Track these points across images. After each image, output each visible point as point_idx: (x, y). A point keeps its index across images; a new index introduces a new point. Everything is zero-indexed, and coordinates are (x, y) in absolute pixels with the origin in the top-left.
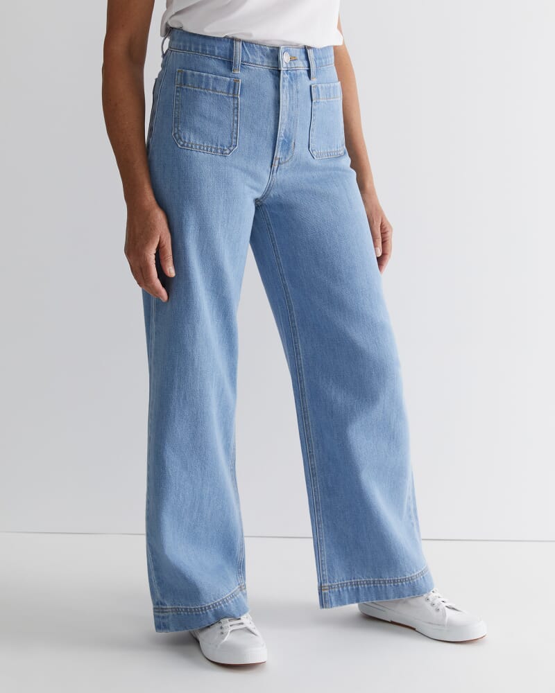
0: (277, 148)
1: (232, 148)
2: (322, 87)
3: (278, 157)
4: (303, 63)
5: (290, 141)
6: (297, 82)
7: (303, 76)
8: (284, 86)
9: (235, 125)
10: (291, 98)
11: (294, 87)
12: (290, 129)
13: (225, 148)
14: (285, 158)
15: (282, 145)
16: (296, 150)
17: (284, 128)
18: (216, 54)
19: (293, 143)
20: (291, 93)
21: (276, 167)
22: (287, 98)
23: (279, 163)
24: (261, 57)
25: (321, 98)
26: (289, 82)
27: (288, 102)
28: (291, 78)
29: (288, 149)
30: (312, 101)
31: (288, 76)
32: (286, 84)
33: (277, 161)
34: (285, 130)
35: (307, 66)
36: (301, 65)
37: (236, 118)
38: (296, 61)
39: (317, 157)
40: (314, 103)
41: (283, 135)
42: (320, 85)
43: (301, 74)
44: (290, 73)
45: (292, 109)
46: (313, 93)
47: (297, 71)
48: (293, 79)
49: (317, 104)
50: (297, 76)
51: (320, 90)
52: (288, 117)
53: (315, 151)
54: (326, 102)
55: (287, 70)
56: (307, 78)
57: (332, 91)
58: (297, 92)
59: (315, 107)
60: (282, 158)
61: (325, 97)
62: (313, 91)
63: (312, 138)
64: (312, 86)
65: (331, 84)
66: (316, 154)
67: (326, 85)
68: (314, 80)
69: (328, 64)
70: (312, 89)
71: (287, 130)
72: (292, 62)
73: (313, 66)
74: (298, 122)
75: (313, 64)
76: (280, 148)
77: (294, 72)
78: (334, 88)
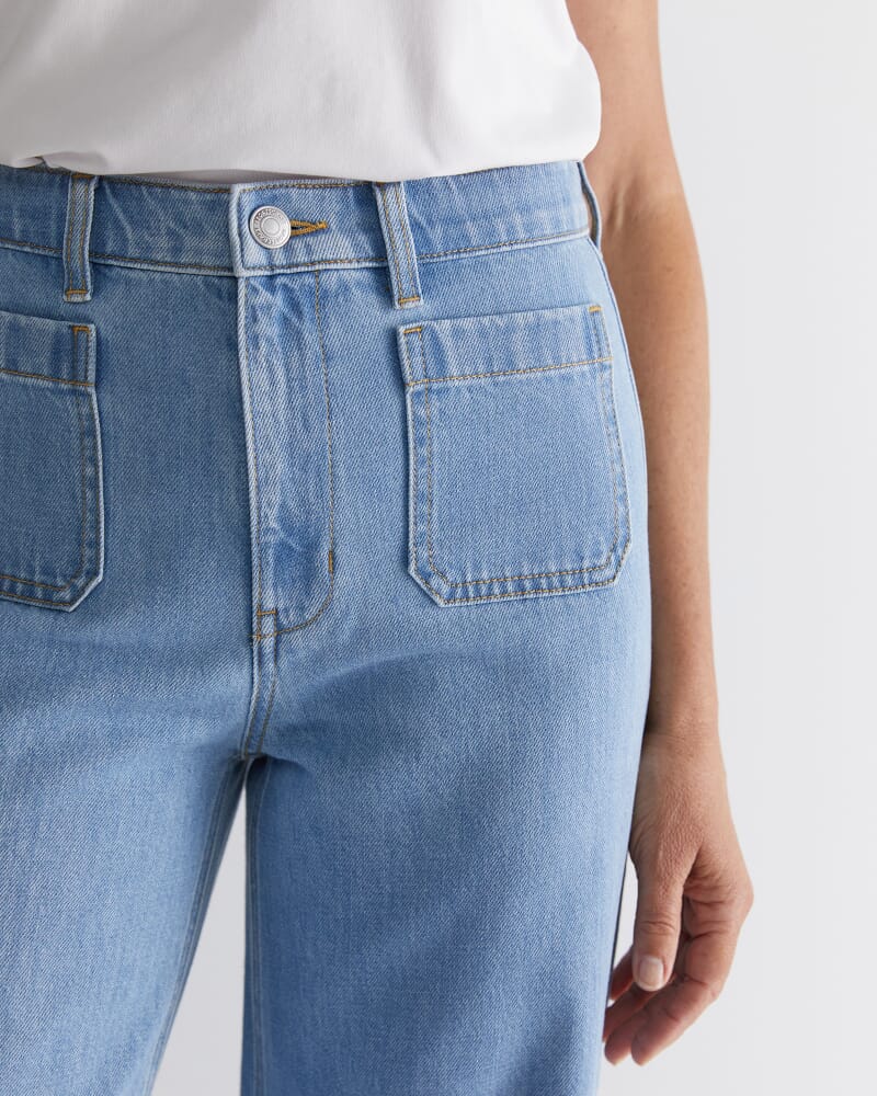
0: (256, 585)
1: (80, 582)
2: (457, 333)
3: (270, 604)
4: (356, 246)
5: (311, 547)
6: (322, 324)
7: (357, 293)
8: (254, 340)
9: (89, 495)
10: (296, 384)
11: (310, 337)
12: (303, 502)
13: (59, 582)
14: (302, 609)
15: (278, 560)
16: (343, 579)
17: (277, 499)
18: (17, 236)
19: (324, 553)
20: (295, 364)
21: (269, 643)
22: (273, 383)
23: (280, 630)
24: (171, 233)
25: (453, 370)
26: (285, 321)
27: (281, 400)
28: (294, 305)
29: (309, 576)
30: (401, 384)
31: (279, 301)
32: (269, 329)
33: (268, 626)
34: (283, 506)
35: (371, 253)
36: (343, 252)
37: (89, 471)
38: (322, 237)
39: (451, 598)
40: (418, 394)
41: (274, 525)
42: (447, 323)
43: (344, 288)
44: (285, 286)
45: (306, 427)
46: (404, 355)
47: (324, 277)
48: (306, 309)
49: (435, 397)
50: (325, 294)
51: (447, 342)
52: (291, 456)
53: (443, 575)
54: (491, 389)
55: (272, 277)
56: (373, 299)
57: (519, 343)
58: (327, 358)
59: (422, 412)
60: (286, 610)
61: (481, 368)
62: (409, 350)
63: (422, 528)
64: (402, 330)
65: (519, 317)
66: (445, 589)
67: (486, 321)
68: (410, 305)
69: (504, 238)
70: (402, 340)
71: (292, 504)
72: (299, 245)
73: (401, 253)
74: (341, 472)
75: (399, 244)
76: (269, 574)
77: (309, 280)
78: (535, 329)
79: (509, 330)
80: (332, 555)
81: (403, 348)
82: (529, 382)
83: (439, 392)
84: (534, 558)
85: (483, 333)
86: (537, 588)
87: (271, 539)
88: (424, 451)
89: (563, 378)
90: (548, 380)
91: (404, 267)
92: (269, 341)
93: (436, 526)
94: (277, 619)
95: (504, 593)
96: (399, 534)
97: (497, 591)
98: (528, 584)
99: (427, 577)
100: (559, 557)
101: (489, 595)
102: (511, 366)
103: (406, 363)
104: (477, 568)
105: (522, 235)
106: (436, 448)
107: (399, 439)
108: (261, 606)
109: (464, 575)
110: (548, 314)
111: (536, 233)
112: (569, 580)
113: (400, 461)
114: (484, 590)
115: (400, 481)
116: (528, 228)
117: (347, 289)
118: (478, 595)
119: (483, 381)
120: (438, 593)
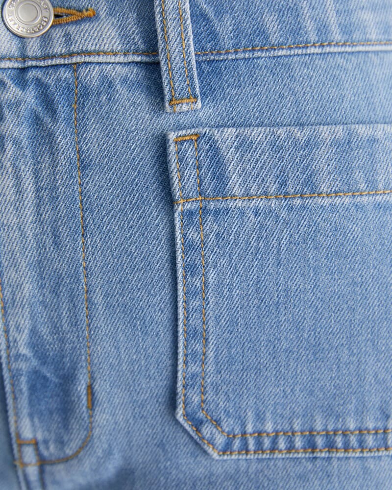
0: (11, 413)
2: (243, 144)
3: (27, 433)
4: (125, 37)
5: (67, 379)
6: (79, 127)
7: (122, 91)
11: (64, 139)
12: (56, 329)
14: (61, 442)
15: (32, 389)
16: (102, 417)
17: (26, 324)
19: (81, 388)
20: (45, 171)
21: (33, 471)
22: (19, 192)
23: (43, 463)
25: (236, 187)
26: (37, 121)
28: (48, 104)
29: (66, 410)
30: (169, 201)
31: (30, 97)
33: (29, 454)
34: (34, 332)
35: (141, 46)
36: (108, 43)
38: (86, 26)
39: (227, 449)
40: (189, 214)
41: (24, 350)
42: (230, 132)
43: (108, 84)
44: (38, 81)
45: (57, 243)
46: (174, 166)
47: (83, 71)
48: (61, 108)
49: (210, 218)
50: (86, 92)
51: (230, 155)
52: (40, 275)
53: (218, 423)
54: (283, 213)
55: (24, 70)
56: (142, 98)
57: (323, 159)
58: (84, 165)
59: (194, 236)
60: (46, 442)
61: (272, 188)
62: (180, 161)
63: (194, 368)
64: (172, 136)
65: (325, 132)
66: (220, 440)
67: (281, 132)
68: (184, 108)
69: (313, 38)
70: (172, 149)
71: (44, 331)
72: (58, 33)
73: (174, 46)
74: (98, 298)
75: (173, 34)
76: (24, 401)
77: (66, 74)
78: (345, 146)
79: (311, 145)
80: (90, 388)
81: (173, 158)
82: (333, 209)
83: (217, 212)
84: (329, 412)
85: (276, 146)
86: (331, 446)
87: (23, 366)
88: (197, 282)
89: (378, 206)
90: (358, 207)
91: (177, 62)
92: (16, 142)
93: (211, 368)
94: (37, 449)
95: (291, 448)
96: (166, 373)
97: (282, 444)
98: (320, 441)
99: (198, 424)
100: (360, 413)
101: (273, 449)
102: (310, 188)
103: (175, 176)
104: (260, 417)
105: (337, 37)
106: (211, 277)
107: (166, 265)
108: (18, 435)
109: (244, 425)
110: (363, 130)
111: (356, 36)
112: (370, 440)
113: (167, 291)
114: (267, 443)
115: (167, 314)
116: (346, 29)
117: (111, 86)
118: (259, 447)
119: (273, 203)
120: (211, 442)
